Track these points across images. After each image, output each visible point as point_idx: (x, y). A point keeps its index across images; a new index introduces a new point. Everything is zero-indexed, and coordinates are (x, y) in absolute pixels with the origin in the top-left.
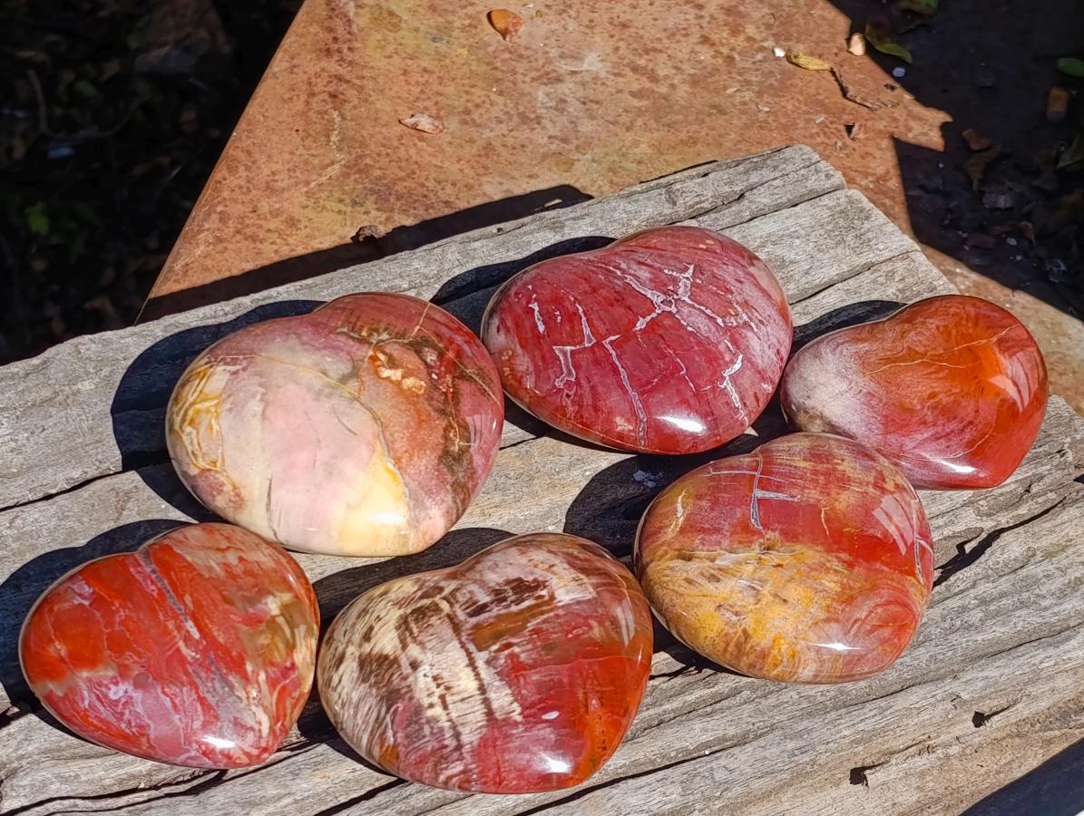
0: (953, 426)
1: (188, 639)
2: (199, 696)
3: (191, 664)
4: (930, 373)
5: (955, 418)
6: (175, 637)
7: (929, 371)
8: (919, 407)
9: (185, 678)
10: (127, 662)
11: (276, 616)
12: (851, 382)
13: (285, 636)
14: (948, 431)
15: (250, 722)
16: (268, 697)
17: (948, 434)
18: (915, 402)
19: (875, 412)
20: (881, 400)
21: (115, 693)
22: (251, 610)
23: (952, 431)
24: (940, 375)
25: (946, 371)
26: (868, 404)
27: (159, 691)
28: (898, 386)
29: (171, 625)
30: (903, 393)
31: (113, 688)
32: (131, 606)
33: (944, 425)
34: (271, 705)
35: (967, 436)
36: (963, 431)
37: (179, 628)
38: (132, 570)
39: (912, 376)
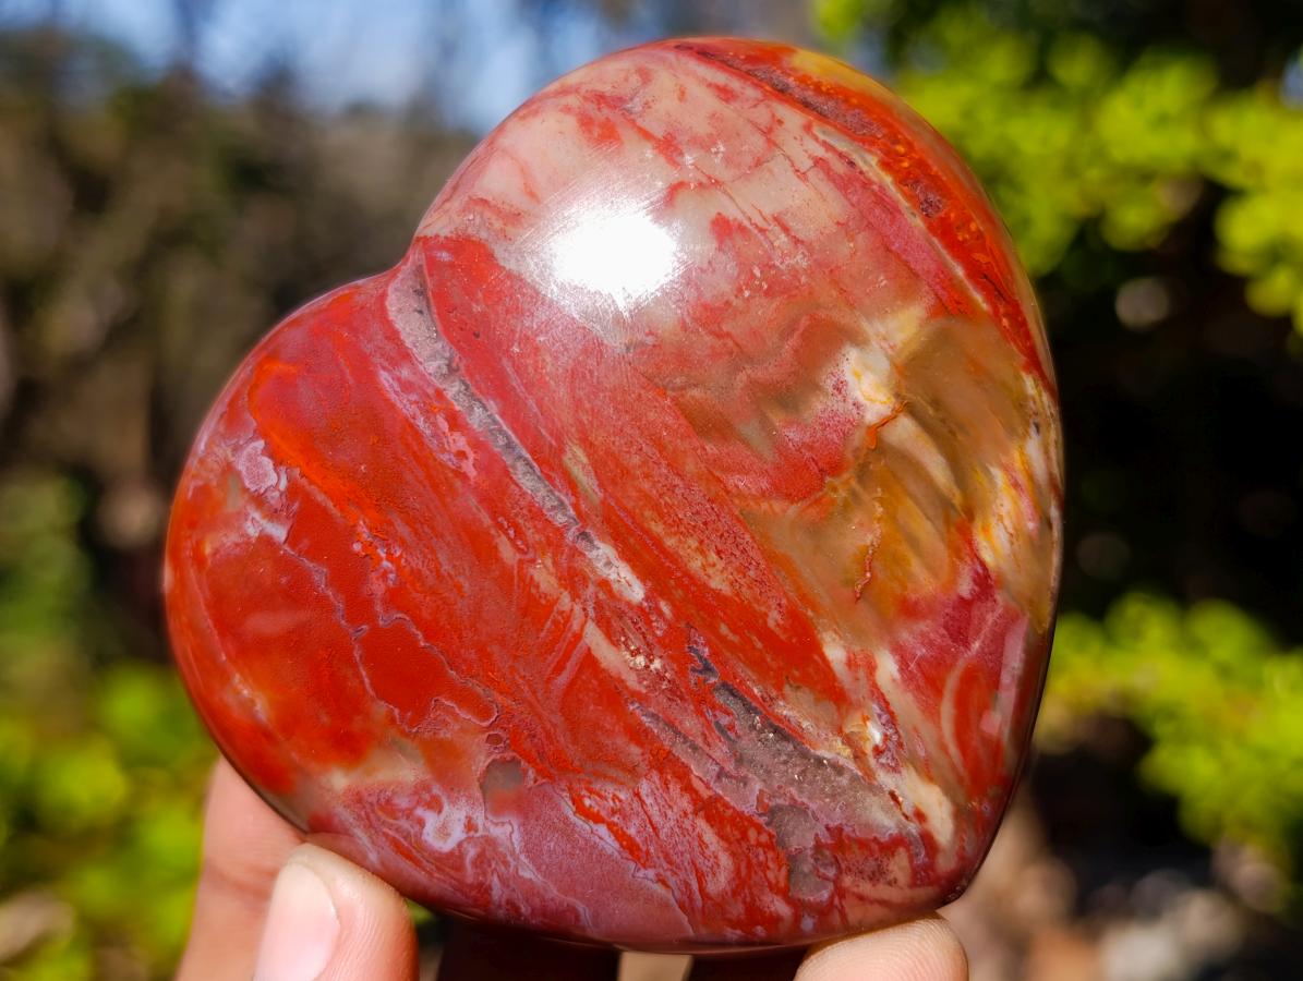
1: (611, 614)
2: (696, 798)
3: (641, 698)
6: (568, 619)
9: (635, 750)
10: (445, 734)
11: (885, 422)
13: (929, 482)
15: (885, 821)
16: (927, 730)
21: (444, 832)
22: (793, 435)
27: (568, 809)
29: (544, 576)
31: (432, 821)
32: (403, 530)
34: (944, 748)
37: (573, 579)
38: (385, 378)
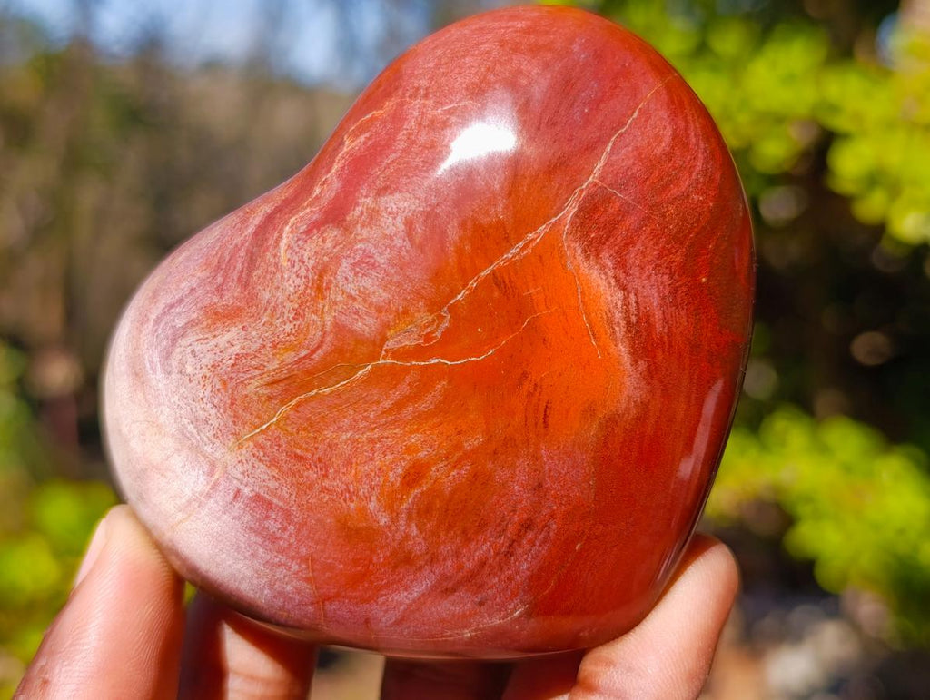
0: (483, 548)
4: (399, 405)
5: (482, 526)
7: (395, 395)
8: (384, 520)
12: (213, 465)
14: (469, 565)
17: (472, 575)
18: (372, 505)
19: (281, 551)
20: (287, 515)
23: (483, 564)
24: (425, 405)
25: (440, 386)
26: (260, 531)
28: (323, 465)
30: (338, 485)
33: (457, 554)
35: (524, 565)
36: (510, 553)
39: (353, 427)
